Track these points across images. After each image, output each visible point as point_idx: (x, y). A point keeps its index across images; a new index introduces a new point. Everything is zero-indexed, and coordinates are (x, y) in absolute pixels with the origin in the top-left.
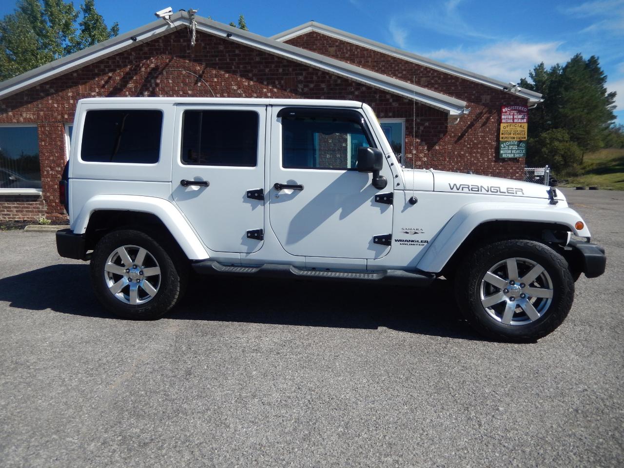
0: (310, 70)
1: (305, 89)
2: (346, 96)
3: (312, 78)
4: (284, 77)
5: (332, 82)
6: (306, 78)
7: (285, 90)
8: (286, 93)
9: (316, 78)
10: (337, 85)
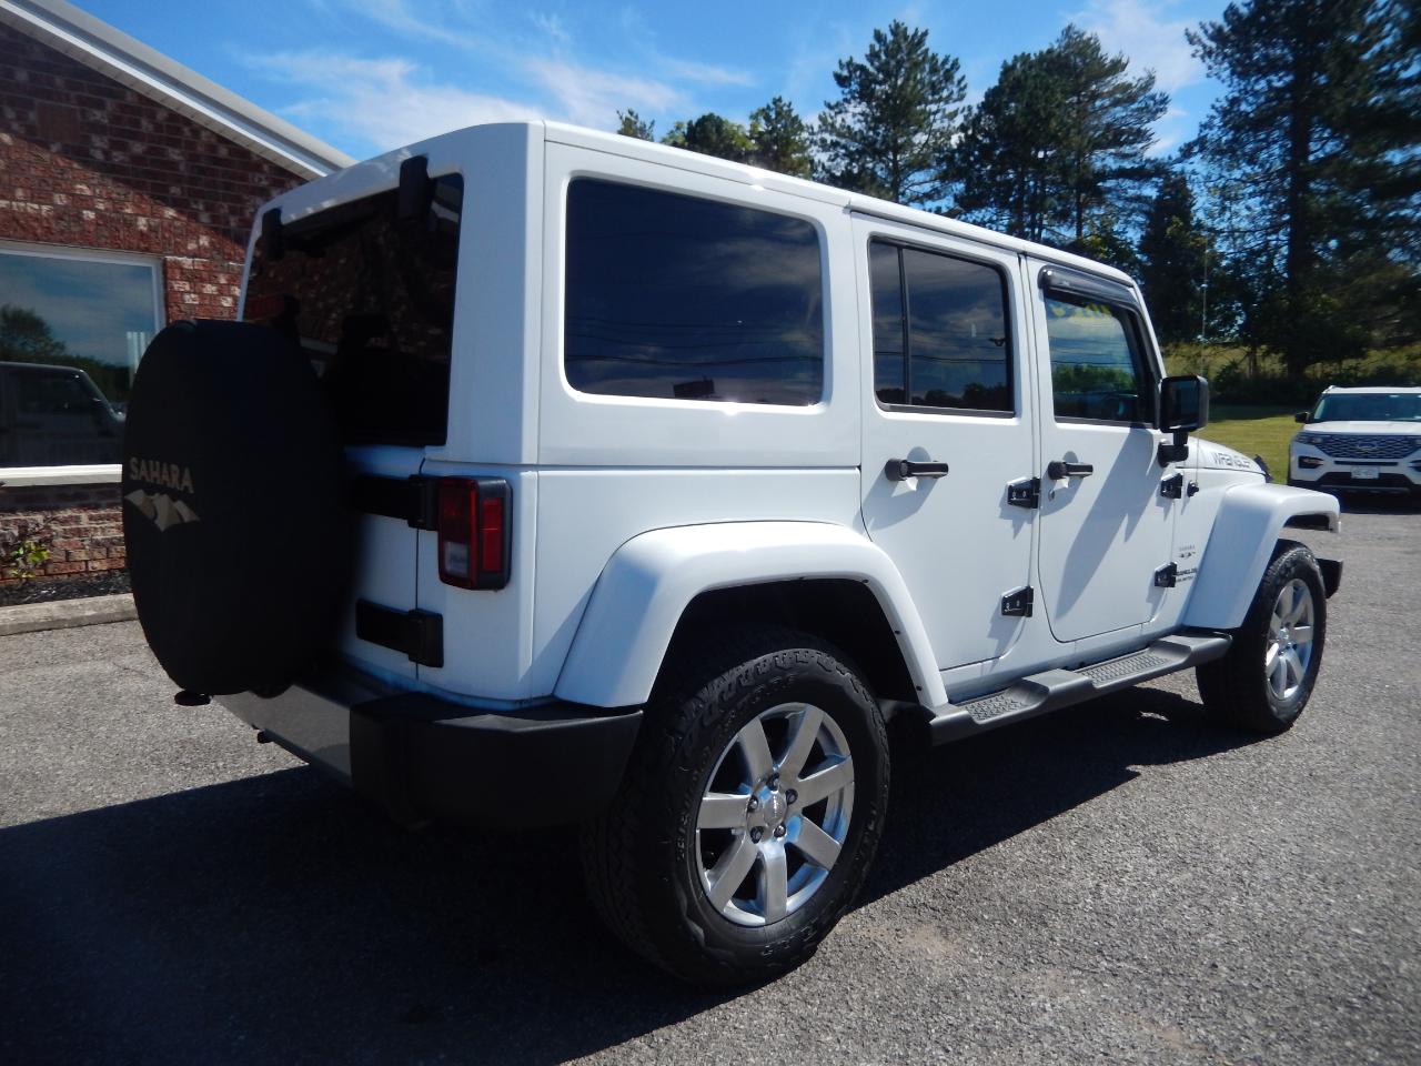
0: (130, 98)
1: (115, 154)
2: (245, 197)
3: (137, 124)
4: (38, 101)
5: (200, 149)
6: (115, 119)
7: (45, 145)
8: (46, 156)
9: (151, 127)
10: (218, 161)
